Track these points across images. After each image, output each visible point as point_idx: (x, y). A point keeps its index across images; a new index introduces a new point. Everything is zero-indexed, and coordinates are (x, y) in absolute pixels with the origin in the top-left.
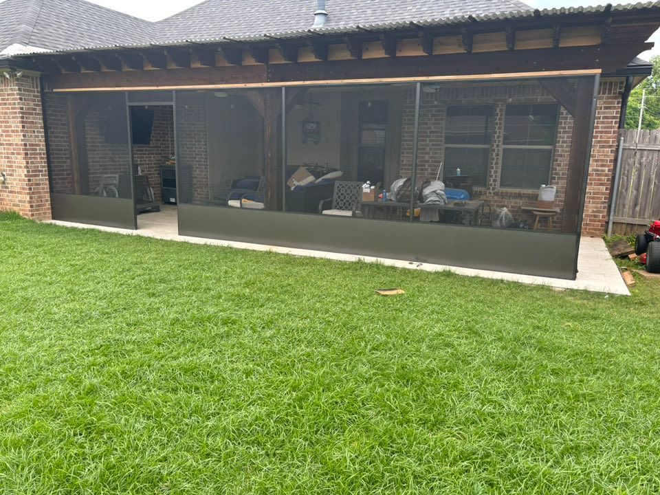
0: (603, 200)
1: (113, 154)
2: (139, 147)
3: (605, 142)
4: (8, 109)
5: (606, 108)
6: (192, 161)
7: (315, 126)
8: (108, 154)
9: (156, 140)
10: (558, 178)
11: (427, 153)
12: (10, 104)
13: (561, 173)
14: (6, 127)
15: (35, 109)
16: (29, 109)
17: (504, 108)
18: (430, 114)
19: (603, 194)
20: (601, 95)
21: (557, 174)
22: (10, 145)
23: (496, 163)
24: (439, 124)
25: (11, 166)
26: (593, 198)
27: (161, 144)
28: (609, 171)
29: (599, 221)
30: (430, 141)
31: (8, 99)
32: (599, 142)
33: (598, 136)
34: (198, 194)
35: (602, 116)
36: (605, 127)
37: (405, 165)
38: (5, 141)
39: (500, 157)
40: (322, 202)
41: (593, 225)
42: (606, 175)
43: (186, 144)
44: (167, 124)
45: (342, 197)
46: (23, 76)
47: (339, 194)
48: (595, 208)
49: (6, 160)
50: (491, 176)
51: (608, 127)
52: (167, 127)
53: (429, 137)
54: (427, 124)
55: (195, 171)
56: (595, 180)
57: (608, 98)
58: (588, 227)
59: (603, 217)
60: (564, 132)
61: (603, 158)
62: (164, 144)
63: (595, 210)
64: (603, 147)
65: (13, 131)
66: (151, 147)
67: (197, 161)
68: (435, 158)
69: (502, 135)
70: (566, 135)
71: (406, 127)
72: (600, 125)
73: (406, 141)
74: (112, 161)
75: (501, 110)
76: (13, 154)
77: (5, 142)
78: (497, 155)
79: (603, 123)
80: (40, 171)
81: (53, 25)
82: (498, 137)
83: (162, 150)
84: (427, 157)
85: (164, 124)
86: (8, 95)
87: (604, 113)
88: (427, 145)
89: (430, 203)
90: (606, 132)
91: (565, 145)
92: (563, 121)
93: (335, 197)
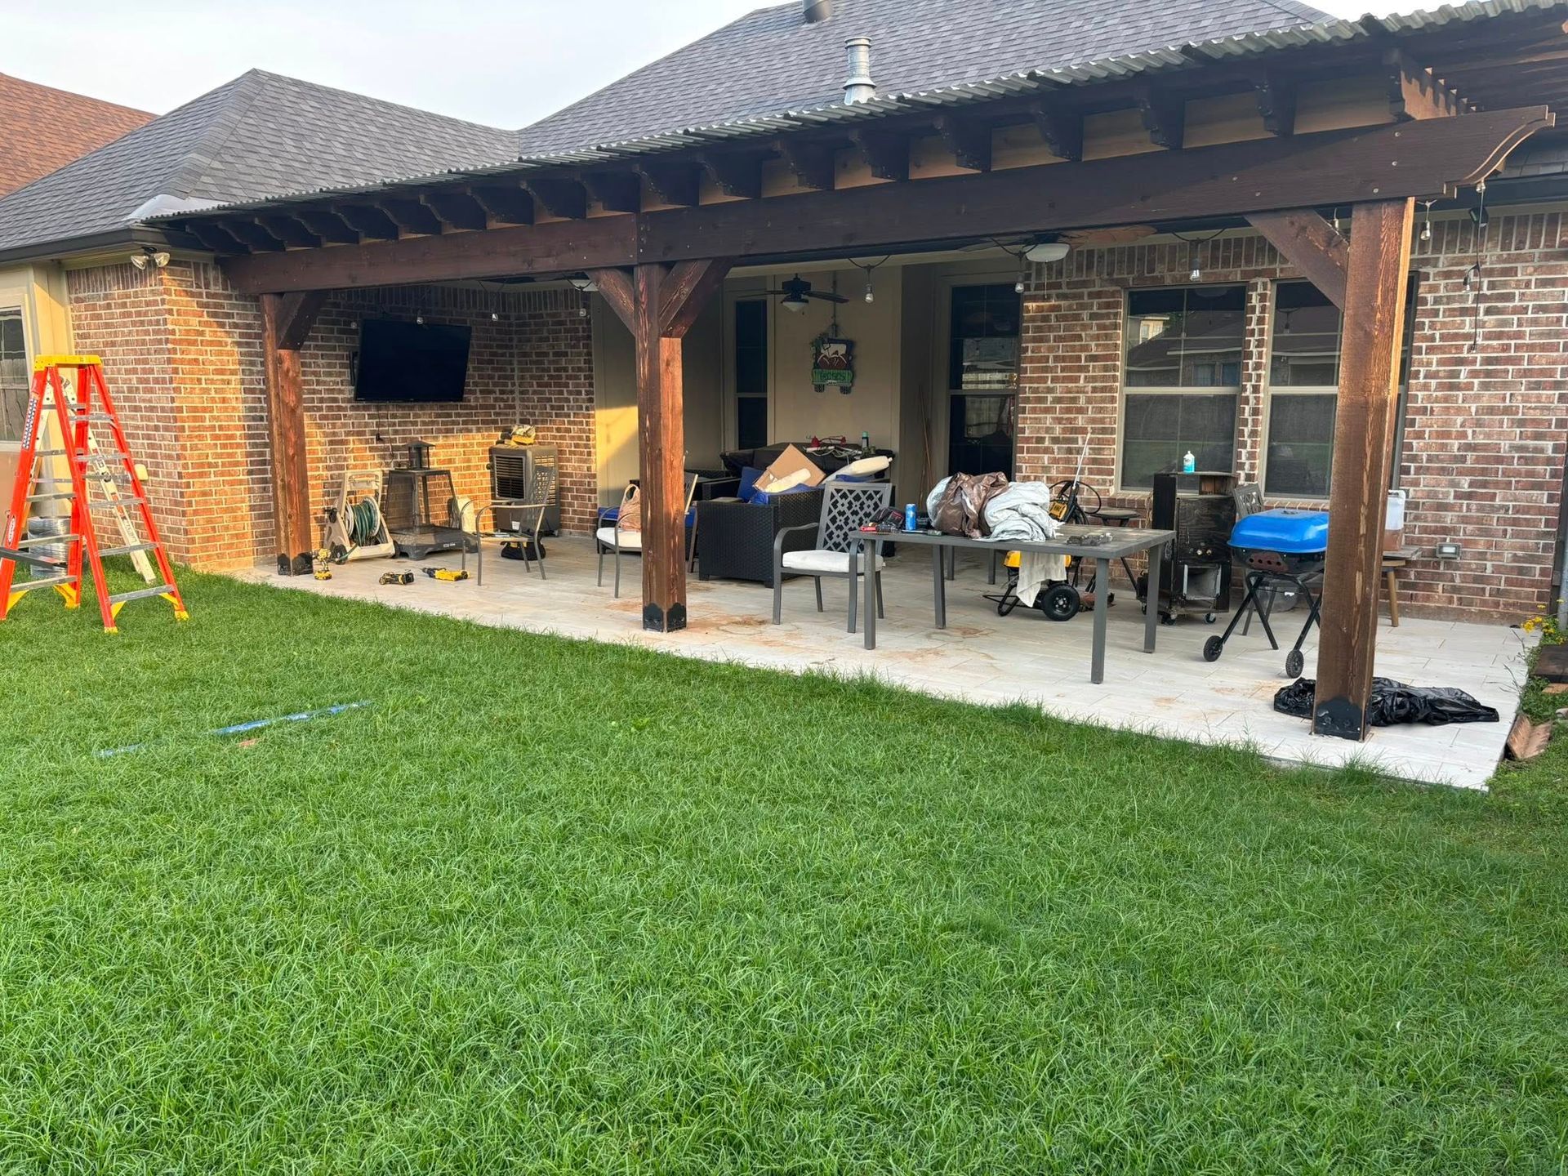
0: (1542, 528)
1: (378, 425)
2: (441, 407)
3: (1542, 372)
4: (147, 333)
5: (1543, 283)
6: (562, 438)
7: (842, 349)
8: (367, 424)
9: (482, 392)
10: (1418, 470)
11: (1081, 411)
12: (150, 323)
13: (1425, 456)
14: (144, 371)
15: (202, 333)
16: (188, 332)
17: (1271, 292)
18: (1085, 314)
19: (1541, 511)
20: (1526, 250)
21: (1414, 459)
22: (152, 409)
23: (1254, 433)
24: (1107, 337)
25: (154, 456)
26: (1515, 522)
27: (496, 400)
28: (1556, 449)
29: (1533, 584)
30: (1087, 380)
31: (146, 314)
32: (1526, 373)
33: (1521, 358)
34: (575, 512)
35: (1531, 304)
36: (1541, 335)
37: (1028, 440)
38: (144, 401)
39: (1264, 418)
40: (782, 533)
41: (1517, 595)
42: (1549, 461)
43: (550, 400)
44: (512, 355)
45: (840, 520)
46: (171, 263)
47: (835, 512)
48: (1522, 548)
49: (146, 442)
50: (1241, 466)
51: (1549, 335)
52: (511, 363)
53: (1085, 369)
54: (1080, 338)
55: (569, 460)
56: (1518, 474)
57: (1547, 257)
58: (1502, 600)
59: (1543, 572)
60: (1430, 350)
61: (1537, 415)
62: (502, 400)
63: (1520, 553)
64: (1538, 386)
65: (156, 381)
66: (472, 408)
67: (572, 438)
68: (1102, 421)
69: (1266, 360)
70: (1434, 358)
71: (1030, 345)
72: (1528, 330)
73: (1031, 380)
74: (379, 439)
75: (1263, 298)
76: (156, 428)
77: (143, 405)
78: (1256, 412)
79: (1535, 322)
80: (210, 465)
81: (263, 151)
82: (1258, 366)
83: (497, 414)
84: (1080, 421)
85: (503, 355)
86: (148, 304)
87: (1536, 297)
88: (1081, 391)
89: (1005, 537)
90: (1543, 348)
91: (1433, 382)
92: (1427, 321)
93: (825, 519)
